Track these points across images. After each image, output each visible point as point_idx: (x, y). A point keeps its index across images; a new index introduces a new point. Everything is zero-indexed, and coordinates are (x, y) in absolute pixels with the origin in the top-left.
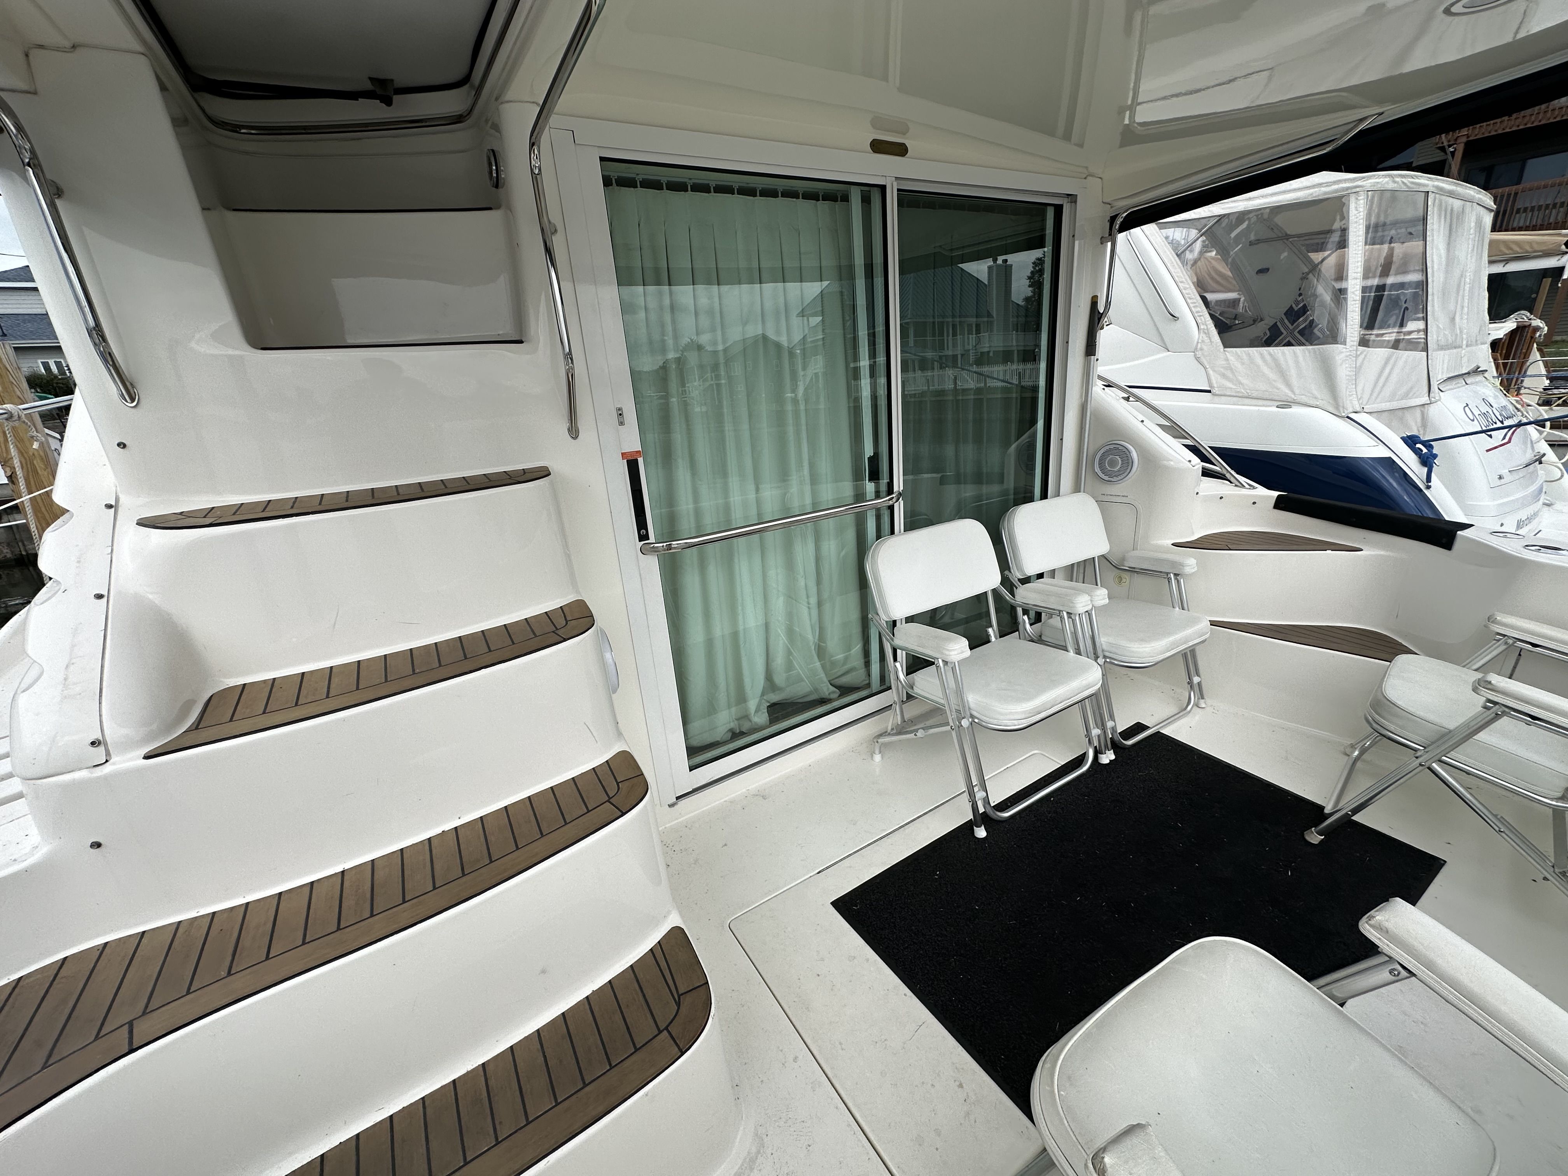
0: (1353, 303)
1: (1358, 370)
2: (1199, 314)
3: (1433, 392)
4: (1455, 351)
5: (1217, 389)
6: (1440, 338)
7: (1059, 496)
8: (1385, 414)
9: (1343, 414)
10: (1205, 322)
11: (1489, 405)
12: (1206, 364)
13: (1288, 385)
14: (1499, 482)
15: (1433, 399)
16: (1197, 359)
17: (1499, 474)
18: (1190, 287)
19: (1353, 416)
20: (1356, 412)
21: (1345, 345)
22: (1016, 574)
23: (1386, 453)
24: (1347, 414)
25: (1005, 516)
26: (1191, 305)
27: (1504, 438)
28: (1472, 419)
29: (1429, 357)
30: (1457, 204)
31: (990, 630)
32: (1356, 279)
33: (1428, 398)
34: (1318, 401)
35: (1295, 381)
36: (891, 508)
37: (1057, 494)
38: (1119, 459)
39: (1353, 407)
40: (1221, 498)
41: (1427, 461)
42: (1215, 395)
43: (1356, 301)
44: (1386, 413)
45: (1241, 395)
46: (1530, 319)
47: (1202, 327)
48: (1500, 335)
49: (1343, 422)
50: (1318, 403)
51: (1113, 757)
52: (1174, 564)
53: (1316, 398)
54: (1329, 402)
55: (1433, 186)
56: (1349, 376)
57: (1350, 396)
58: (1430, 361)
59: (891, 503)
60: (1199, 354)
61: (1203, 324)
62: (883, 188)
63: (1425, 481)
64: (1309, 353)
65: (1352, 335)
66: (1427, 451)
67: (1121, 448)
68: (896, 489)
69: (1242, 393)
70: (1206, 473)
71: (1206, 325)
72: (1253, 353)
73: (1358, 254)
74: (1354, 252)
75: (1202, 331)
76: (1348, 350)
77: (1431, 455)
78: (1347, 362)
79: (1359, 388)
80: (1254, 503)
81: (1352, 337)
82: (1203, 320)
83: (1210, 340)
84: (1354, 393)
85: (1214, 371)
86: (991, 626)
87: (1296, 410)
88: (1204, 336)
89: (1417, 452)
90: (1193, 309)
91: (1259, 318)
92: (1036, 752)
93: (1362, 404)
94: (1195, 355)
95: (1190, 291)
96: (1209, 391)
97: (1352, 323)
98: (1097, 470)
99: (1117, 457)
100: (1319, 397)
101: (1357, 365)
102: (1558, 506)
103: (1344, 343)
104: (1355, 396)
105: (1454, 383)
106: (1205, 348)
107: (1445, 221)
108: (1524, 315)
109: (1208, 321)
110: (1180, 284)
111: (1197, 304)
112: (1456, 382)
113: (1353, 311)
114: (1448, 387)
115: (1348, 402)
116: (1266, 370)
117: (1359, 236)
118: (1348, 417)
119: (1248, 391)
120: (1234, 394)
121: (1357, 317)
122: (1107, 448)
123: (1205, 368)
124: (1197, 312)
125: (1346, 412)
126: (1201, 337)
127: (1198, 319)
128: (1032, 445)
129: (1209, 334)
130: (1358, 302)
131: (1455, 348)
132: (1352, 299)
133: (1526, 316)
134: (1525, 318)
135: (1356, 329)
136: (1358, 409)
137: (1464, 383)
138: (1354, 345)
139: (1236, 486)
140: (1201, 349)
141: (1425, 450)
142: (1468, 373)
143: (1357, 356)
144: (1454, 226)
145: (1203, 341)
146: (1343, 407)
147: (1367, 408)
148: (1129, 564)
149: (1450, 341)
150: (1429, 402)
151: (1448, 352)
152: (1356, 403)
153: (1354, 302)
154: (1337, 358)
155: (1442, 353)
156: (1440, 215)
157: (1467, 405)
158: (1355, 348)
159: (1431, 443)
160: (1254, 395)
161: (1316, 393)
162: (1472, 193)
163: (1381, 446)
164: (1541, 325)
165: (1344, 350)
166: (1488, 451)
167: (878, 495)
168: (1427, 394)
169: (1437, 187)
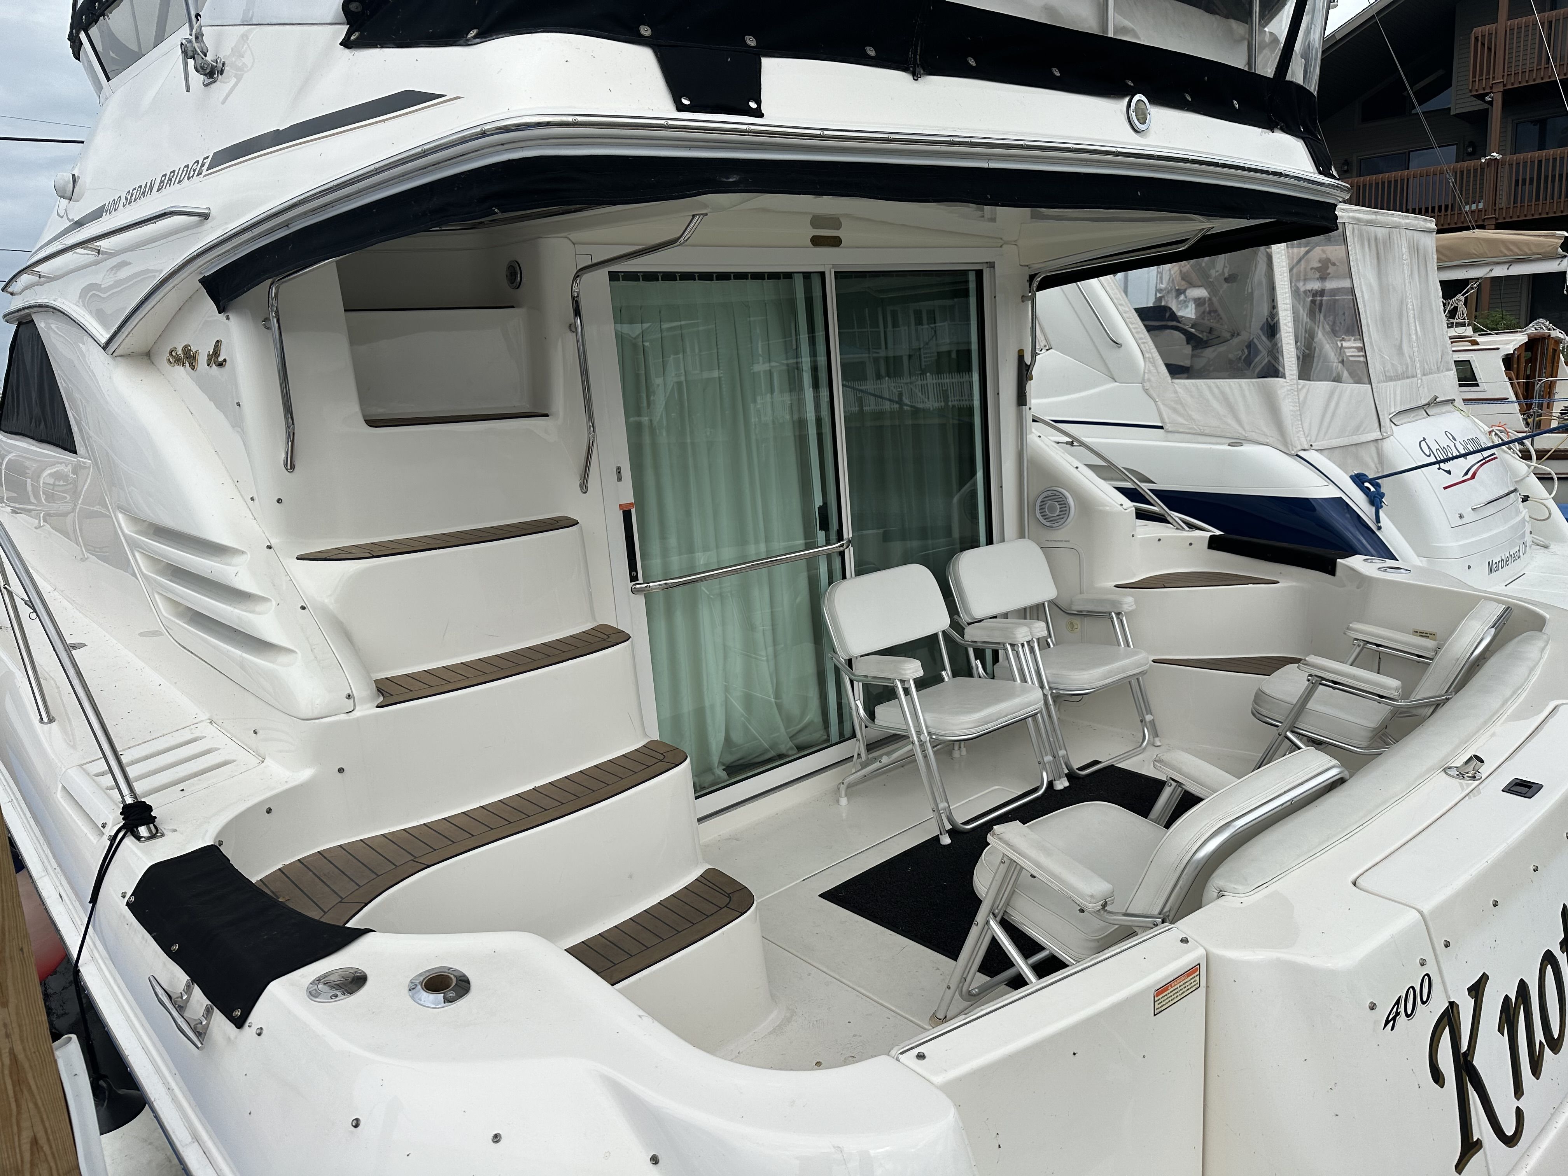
0: (1286, 335)
1: (1302, 406)
2: (1142, 341)
3: (1384, 427)
4: (1408, 381)
5: (1169, 425)
6: (1386, 369)
7: (1004, 541)
8: (1337, 451)
9: (1293, 452)
10: (1150, 350)
11: (1451, 438)
12: (1154, 395)
13: (1239, 421)
14: (1460, 522)
15: (1385, 434)
16: (1146, 391)
17: (1460, 512)
18: (1130, 311)
19: (1301, 454)
20: (1304, 450)
21: (1285, 378)
22: (964, 618)
23: (1337, 494)
24: (1297, 451)
25: (950, 563)
26: (1133, 331)
27: (1466, 474)
28: (1428, 454)
29: (1374, 390)
30: (1381, 232)
31: (943, 673)
32: (1287, 310)
33: (1379, 433)
34: (1268, 439)
35: (1243, 416)
36: (842, 554)
37: (1003, 540)
38: (1057, 504)
39: (1301, 445)
40: (1159, 540)
41: (1376, 500)
42: (1168, 431)
43: (1289, 333)
44: (1338, 449)
45: (1194, 431)
46: (1549, 329)
47: (1147, 355)
48: (1509, 349)
49: (1294, 461)
50: (1268, 441)
51: (1067, 784)
52: (1114, 603)
53: (1266, 435)
54: (1278, 440)
55: (1349, 217)
56: (1292, 411)
57: (1297, 433)
58: (1375, 394)
59: (842, 549)
60: (1147, 386)
61: (1148, 352)
62: (822, 274)
63: (1375, 521)
64: (1254, 386)
65: (1290, 368)
66: (1374, 490)
67: (1058, 494)
68: (845, 536)
69: (1195, 429)
70: (1141, 515)
71: (1151, 354)
72: (1201, 385)
73: (1285, 285)
74: (1281, 283)
75: (1147, 360)
76: (1288, 384)
77: (1378, 494)
78: (1289, 396)
79: (1306, 425)
80: (1191, 544)
81: (1291, 370)
82: (1147, 348)
83: (1157, 369)
84: (1301, 429)
85: (1164, 404)
86: (945, 669)
87: (1247, 448)
88: (1150, 365)
89: (1366, 491)
90: (1136, 335)
91: (1236, 332)
92: (997, 787)
93: (1310, 440)
94: (1143, 387)
95: (1131, 315)
96: (1161, 427)
97: (1289, 356)
98: (1039, 515)
99: (1056, 503)
100: (1268, 434)
101: (1301, 400)
102: (1553, 547)
103: (1283, 376)
104: (1302, 433)
105: (1412, 415)
106: (1152, 379)
107: (1370, 249)
108: (1542, 323)
109: (1153, 349)
110: (1119, 307)
111: (1139, 330)
112: (1415, 414)
113: (1288, 344)
114: (1403, 421)
115: (1296, 439)
116: (1216, 405)
117: (1283, 267)
118: (1297, 455)
119: (1201, 428)
120: (1187, 431)
121: (1293, 350)
122: (1046, 494)
123: (1155, 402)
124: (1141, 339)
125: (1295, 450)
126: (1147, 367)
127: (1142, 346)
128: (973, 494)
129: (1154, 363)
130: (1291, 334)
131: (1408, 377)
132: (1285, 331)
133: (1545, 325)
134: (1544, 328)
135: (1294, 362)
136: (1306, 447)
137: (1426, 415)
138: (1294, 379)
139: (1177, 529)
140: (1149, 380)
141: (1372, 489)
142: (1428, 404)
143: (1299, 391)
144: (1382, 252)
145: (1150, 371)
146: (1292, 445)
147: (1317, 445)
148: (1076, 607)
149: (1400, 371)
150: (1381, 437)
151: (1399, 382)
152: (1303, 440)
153: (1288, 334)
154: (1279, 392)
155: (1392, 384)
156: (1362, 245)
157: (1424, 439)
158: (1295, 381)
159: (1377, 481)
160: (1207, 432)
161: (1265, 429)
162: (1395, 219)
163: (1332, 486)
164: (1562, 336)
165: (1285, 384)
166: (1445, 488)
167: (828, 543)
168: (1378, 429)
169: (1353, 218)
